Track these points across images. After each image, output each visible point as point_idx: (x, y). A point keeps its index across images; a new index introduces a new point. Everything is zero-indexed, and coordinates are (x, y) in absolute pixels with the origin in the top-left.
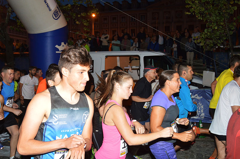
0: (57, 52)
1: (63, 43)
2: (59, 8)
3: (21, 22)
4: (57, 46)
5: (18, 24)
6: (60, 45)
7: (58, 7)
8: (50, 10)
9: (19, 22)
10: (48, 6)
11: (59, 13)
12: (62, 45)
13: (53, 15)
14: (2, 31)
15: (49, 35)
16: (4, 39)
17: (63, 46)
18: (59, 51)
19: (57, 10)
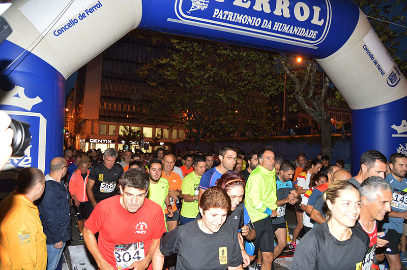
0: (393, 136)
1: (404, 122)
2: (398, 69)
3: (341, 95)
4: (394, 127)
5: (337, 97)
6: (399, 124)
7: (395, 68)
8: (383, 73)
9: (339, 94)
10: (379, 68)
11: (397, 76)
12: (402, 125)
13: (389, 80)
14: (317, 107)
15: (382, 110)
16: (320, 118)
17: (405, 126)
18: (398, 134)
19: (395, 72)
